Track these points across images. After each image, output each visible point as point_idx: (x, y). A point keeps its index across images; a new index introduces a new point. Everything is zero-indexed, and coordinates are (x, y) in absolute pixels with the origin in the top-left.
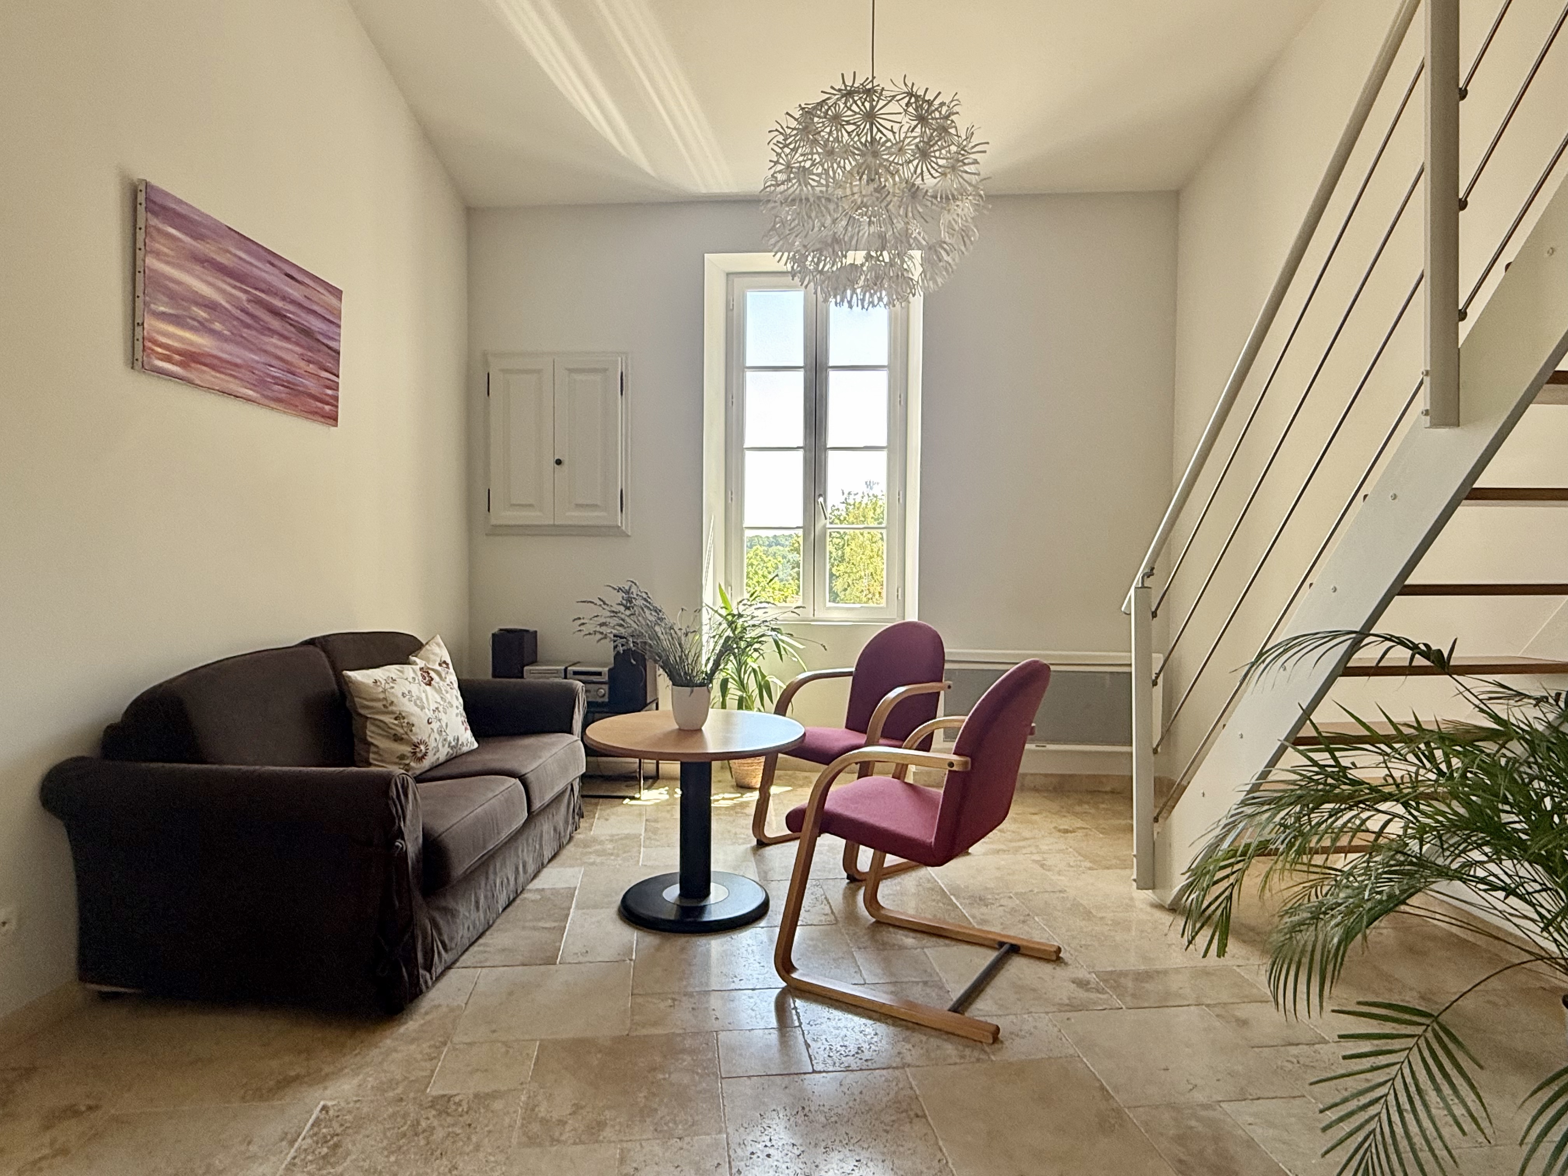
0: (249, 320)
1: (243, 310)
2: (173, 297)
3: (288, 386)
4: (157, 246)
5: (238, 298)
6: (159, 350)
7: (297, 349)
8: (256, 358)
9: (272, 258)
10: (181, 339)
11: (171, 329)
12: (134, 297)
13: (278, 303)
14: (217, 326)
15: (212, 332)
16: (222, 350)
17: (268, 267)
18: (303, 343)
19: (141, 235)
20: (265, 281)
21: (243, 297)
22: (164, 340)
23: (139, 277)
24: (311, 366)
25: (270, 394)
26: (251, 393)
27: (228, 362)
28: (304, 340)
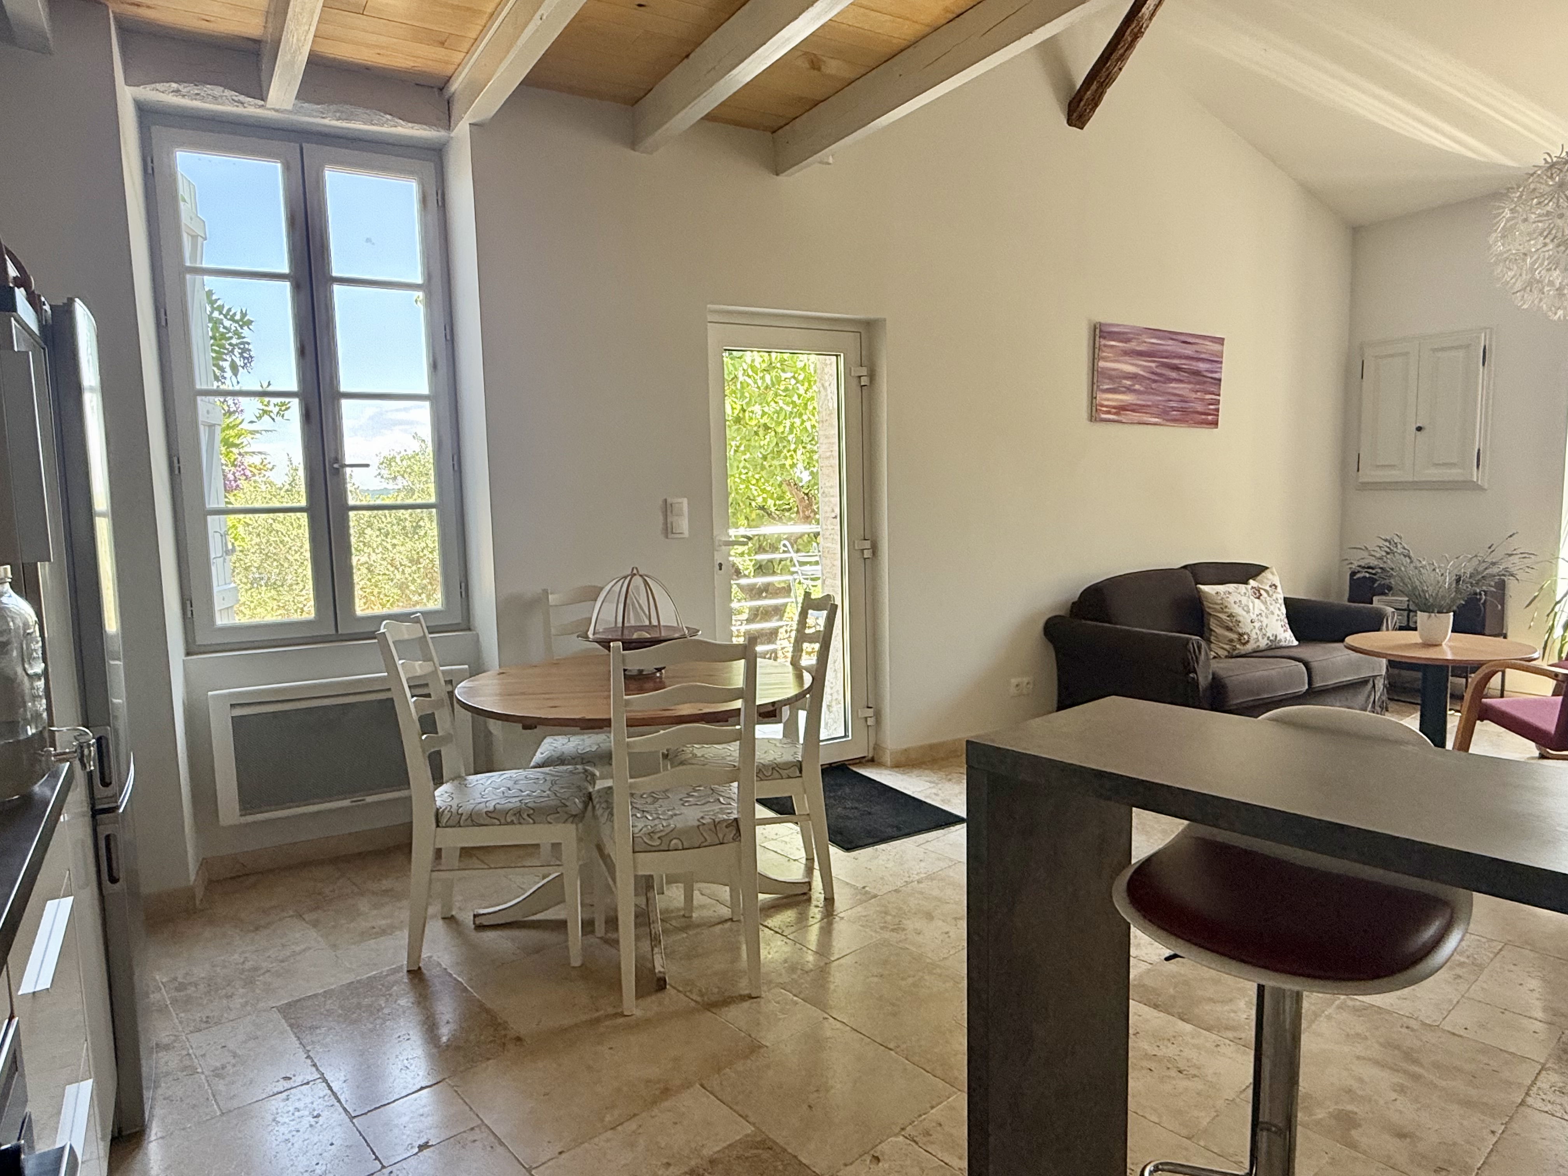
0: (1156, 378)
1: (1153, 373)
2: (1111, 378)
3: (1183, 410)
4: (1105, 354)
5: (1150, 367)
6: (1104, 409)
7: (1190, 386)
8: (1160, 398)
9: (1172, 335)
10: (1116, 400)
11: (1110, 396)
12: (1093, 383)
13: (1176, 361)
14: (1137, 387)
15: (1135, 391)
16: (1138, 399)
17: (1171, 342)
18: (1192, 380)
19: (1097, 350)
20: (1166, 351)
21: (1153, 365)
22: (1106, 403)
23: (1095, 373)
24: (1199, 394)
25: (1169, 418)
26: (1157, 420)
27: (1144, 406)
28: (1192, 378)
